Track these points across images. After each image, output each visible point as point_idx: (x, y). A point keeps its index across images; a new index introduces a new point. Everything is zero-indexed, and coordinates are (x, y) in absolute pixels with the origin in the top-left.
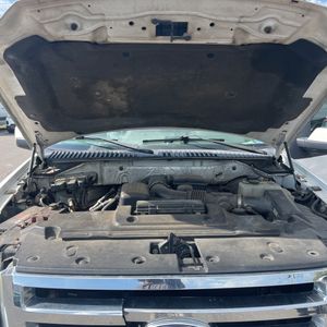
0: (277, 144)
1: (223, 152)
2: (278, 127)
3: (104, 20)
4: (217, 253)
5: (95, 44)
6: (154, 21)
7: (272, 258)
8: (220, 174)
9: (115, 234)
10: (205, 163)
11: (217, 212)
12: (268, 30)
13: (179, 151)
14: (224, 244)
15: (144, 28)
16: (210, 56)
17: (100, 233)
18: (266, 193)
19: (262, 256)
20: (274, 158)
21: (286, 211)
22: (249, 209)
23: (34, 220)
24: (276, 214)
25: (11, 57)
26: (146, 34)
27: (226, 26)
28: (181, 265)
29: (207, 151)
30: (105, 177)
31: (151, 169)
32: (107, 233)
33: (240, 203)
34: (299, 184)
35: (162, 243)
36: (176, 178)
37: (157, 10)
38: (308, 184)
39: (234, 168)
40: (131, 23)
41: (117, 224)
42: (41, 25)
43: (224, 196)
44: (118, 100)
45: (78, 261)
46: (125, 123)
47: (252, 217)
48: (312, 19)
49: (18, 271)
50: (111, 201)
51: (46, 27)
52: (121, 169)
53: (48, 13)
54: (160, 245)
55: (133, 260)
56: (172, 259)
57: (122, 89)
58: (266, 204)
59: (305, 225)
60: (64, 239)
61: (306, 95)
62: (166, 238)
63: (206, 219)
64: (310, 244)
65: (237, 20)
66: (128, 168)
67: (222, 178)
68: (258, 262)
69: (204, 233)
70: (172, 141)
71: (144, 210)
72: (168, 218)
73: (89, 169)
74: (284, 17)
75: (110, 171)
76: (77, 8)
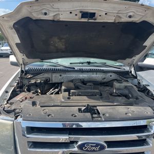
0: (130, 65)
1: (106, 68)
2: (131, 58)
3: (59, 11)
4: (107, 112)
5: (54, 21)
6: (81, 12)
7: (130, 115)
8: (105, 78)
9: (63, 104)
10: (98, 73)
11: (106, 95)
12: (130, 17)
13: (86, 68)
14: (110, 109)
15: (76, 15)
16: (104, 27)
17: (56, 104)
18: (126, 87)
19: (126, 114)
20: (128, 71)
21: (135, 95)
22: (119, 94)
23: (26, 98)
24: (131, 96)
25: (16, 26)
26: (77, 17)
27: (112, 14)
28: (93, 118)
29: (99, 68)
30: (53, 79)
31: (74, 76)
32: (59, 104)
33: (114, 91)
34: (140, 83)
35: (83, 108)
36: (85, 80)
37: (83, 7)
38: (144, 83)
39: (111, 76)
40: (71, 13)
41: (63, 100)
42: (31, 13)
43: (108, 88)
44: (61, 45)
45: (49, 116)
46: (64, 55)
47: (121, 98)
48: (149, 12)
49: (23, 120)
50: (57, 90)
51: (33, 14)
52: (61, 76)
53: (34, 8)
54: (82, 109)
55: (72, 115)
56: (88, 115)
57: (63, 40)
58: (126, 92)
59: (143, 101)
60: (41, 107)
61: (144, 44)
62: (85, 106)
63: (101, 98)
64: (146, 109)
65: (117, 12)
66: (64, 75)
67: (105, 80)
68: (125, 116)
69: (101, 104)
70: (83, 63)
71: (74, 94)
72: (85, 98)
73: (46, 75)
74: (137, 11)
75: (55, 77)
76: (48, 6)
